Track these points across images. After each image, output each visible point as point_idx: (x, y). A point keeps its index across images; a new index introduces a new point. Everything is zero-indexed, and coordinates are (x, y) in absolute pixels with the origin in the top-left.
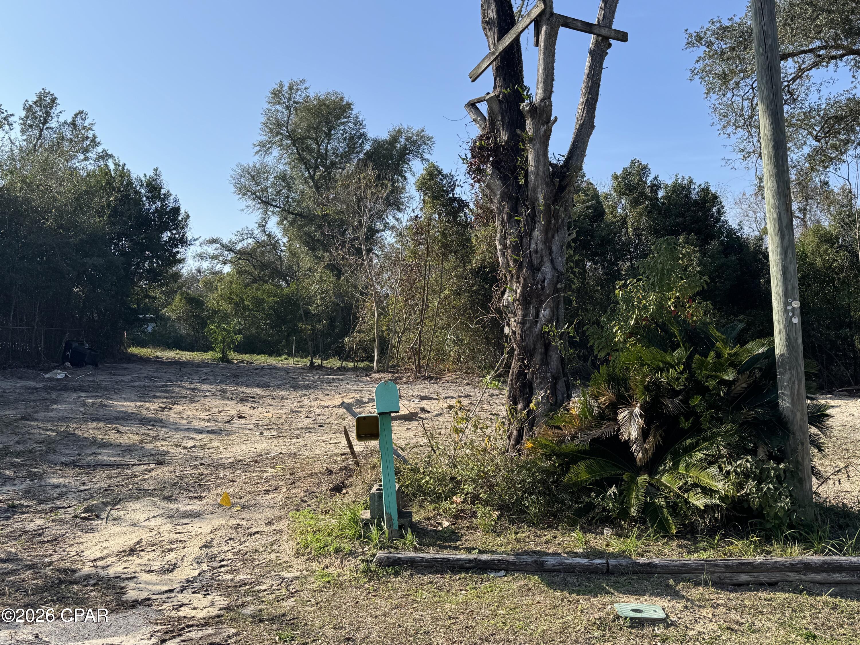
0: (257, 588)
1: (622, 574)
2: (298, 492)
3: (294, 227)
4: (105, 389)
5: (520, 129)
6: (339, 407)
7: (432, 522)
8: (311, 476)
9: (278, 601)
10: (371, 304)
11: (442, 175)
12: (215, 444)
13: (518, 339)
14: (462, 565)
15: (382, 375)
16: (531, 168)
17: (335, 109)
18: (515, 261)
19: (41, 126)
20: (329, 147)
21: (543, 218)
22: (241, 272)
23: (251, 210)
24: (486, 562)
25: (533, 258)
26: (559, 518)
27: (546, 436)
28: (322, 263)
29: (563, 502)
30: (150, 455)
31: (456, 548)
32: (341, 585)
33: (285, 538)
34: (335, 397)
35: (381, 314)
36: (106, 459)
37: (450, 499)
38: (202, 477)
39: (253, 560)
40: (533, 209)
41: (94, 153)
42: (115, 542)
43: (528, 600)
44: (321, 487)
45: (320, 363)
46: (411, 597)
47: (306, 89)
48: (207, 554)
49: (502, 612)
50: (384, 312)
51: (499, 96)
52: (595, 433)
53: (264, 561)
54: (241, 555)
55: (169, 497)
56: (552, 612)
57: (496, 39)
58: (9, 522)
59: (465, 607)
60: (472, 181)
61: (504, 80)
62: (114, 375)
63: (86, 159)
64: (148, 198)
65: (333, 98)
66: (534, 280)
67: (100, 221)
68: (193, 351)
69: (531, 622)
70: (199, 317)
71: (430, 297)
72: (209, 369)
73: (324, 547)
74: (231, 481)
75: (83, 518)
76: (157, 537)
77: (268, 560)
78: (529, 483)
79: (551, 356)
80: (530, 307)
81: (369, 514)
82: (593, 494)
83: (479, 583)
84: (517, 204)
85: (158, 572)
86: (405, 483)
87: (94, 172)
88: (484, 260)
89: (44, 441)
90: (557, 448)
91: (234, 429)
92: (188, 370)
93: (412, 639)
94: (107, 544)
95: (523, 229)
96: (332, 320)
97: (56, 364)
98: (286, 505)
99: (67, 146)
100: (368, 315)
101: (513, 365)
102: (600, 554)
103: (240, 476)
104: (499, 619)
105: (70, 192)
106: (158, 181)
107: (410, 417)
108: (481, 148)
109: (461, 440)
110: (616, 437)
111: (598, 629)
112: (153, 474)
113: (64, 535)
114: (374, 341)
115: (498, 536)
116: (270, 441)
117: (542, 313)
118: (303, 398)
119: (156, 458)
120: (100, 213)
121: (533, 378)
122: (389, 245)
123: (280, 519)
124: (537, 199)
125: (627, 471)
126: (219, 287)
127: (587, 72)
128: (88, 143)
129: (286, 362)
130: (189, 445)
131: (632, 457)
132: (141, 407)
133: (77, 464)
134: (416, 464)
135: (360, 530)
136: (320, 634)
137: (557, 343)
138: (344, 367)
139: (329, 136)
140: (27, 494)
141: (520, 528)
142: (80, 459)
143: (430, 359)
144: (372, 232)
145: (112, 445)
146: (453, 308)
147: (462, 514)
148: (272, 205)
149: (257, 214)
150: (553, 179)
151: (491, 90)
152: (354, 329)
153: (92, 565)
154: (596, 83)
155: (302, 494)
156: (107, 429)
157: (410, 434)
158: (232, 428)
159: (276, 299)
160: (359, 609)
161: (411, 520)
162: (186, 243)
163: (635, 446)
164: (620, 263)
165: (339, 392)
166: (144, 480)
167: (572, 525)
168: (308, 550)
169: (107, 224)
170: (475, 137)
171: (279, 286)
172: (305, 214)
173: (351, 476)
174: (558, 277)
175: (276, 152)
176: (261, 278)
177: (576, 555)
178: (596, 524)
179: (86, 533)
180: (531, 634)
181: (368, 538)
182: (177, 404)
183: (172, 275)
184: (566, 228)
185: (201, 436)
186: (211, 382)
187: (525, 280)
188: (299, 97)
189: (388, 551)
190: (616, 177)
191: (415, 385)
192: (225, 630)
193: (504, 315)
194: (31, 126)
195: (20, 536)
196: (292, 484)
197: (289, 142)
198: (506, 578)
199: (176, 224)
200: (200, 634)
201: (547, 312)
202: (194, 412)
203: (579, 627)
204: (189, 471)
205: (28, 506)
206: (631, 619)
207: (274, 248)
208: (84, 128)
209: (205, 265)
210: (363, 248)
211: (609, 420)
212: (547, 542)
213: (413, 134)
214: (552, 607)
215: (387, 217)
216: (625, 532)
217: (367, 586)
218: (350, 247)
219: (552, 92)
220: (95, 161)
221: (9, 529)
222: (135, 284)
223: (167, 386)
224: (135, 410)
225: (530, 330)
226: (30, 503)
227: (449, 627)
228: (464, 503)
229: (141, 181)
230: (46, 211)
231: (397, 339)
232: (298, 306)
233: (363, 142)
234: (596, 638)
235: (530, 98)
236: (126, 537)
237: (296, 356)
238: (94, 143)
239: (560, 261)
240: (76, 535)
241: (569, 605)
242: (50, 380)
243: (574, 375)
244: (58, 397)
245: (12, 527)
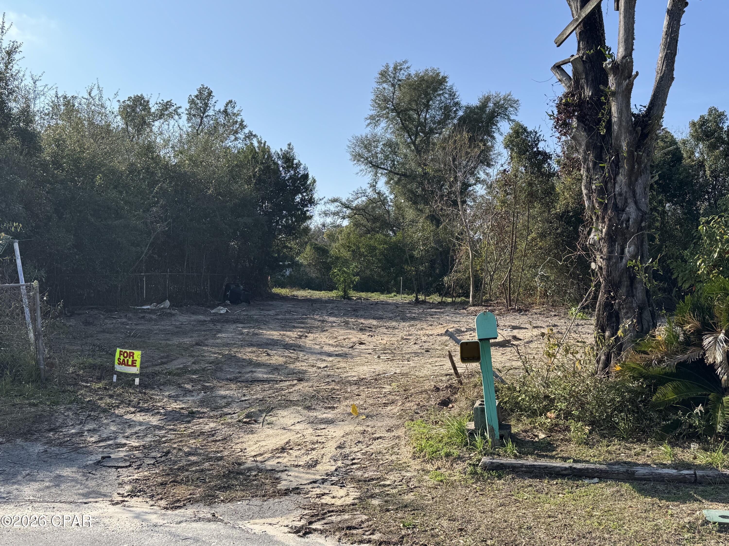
0: (382, 483)
1: (709, 484)
2: (411, 405)
3: (399, 186)
4: (257, 321)
5: (603, 85)
6: (441, 335)
7: (529, 434)
8: (421, 392)
9: (400, 495)
10: (466, 248)
11: (527, 133)
12: (342, 365)
13: (604, 273)
14: (559, 471)
15: (477, 308)
16: (614, 119)
17: (432, 83)
18: (600, 203)
19: (202, 115)
20: (428, 116)
21: (627, 164)
22: (357, 225)
23: (364, 173)
24: (580, 470)
25: (617, 200)
26: (647, 433)
27: (634, 360)
28: (424, 215)
29: (651, 420)
30: (293, 373)
31: (552, 457)
32: (452, 484)
33: (403, 443)
34: (438, 327)
35: (475, 255)
36: (260, 376)
37: (545, 415)
38: (334, 391)
39: (378, 460)
40: (617, 156)
41: (243, 134)
42: (270, 442)
43: (622, 505)
44: (430, 402)
45: (424, 299)
46: (513, 497)
47: (408, 68)
48: (341, 453)
49: (597, 514)
50: (477, 254)
51: (582, 57)
52: (681, 357)
53: (387, 461)
54: (368, 456)
55: (310, 407)
56: (643, 515)
57: (579, 7)
58: (190, 425)
59: (562, 508)
60: (558, 135)
61: (587, 42)
62: (262, 310)
63: (236, 139)
64: (284, 168)
65: (431, 74)
66: (619, 220)
67: (249, 188)
68: (321, 290)
69: (624, 523)
70: (325, 263)
71: (518, 239)
72: (335, 305)
73: (436, 452)
74: (357, 395)
75: (245, 422)
76: (301, 438)
77: (390, 460)
78: (618, 402)
79: (636, 288)
80: (615, 244)
81: (473, 425)
82: (680, 413)
83: (575, 488)
84: (601, 152)
85: (303, 467)
86: (503, 399)
87: (243, 149)
88: (568, 206)
89: (213, 362)
90: (644, 371)
91: (356, 354)
92: (318, 305)
93: (516, 533)
94: (263, 443)
95: (607, 174)
96: (432, 262)
97: (219, 302)
98: (403, 416)
99: (221, 130)
100: (464, 257)
101: (600, 297)
102: (688, 466)
103: (364, 391)
104: (595, 519)
105: (225, 166)
106: (292, 154)
107: (504, 344)
108: (567, 104)
109: (552, 363)
110: (702, 360)
111: (688, 532)
112: (296, 388)
113: (231, 435)
114: (470, 279)
115: (590, 448)
116: (387, 363)
117: (627, 250)
118: (411, 328)
119: (298, 376)
120: (248, 182)
121: (619, 309)
122: (481, 196)
123: (398, 427)
124: (620, 147)
125: (713, 392)
126: (340, 238)
127: (665, 30)
128: (238, 126)
129: (395, 298)
130: (322, 366)
131: (717, 379)
132: (284, 335)
133: (239, 380)
134: (512, 384)
135: (466, 438)
136: (437, 524)
137: (642, 277)
138: (444, 302)
139: (427, 106)
140: (203, 403)
141: (611, 441)
142: (240, 376)
143: (519, 294)
144: (466, 186)
145: (264, 365)
146: (539, 248)
147: (556, 428)
148: (380, 168)
149: (369, 176)
150: (635, 127)
151: (575, 52)
152: (451, 269)
153: (253, 459)
154: (674, 39)
155: (415, 407)
156: (259, 352)
157: (505, 358)
158: (355, 353)
159: (385, 246)
160: (469, 505)
161: (510, 432)
162: (313, 202)
163: (720, 369)
164: (699, 203)
165: (441, 322)
166: (290, 393)
167: (660, 440)
168: (422, 454)
169: (254, 190)
170: (561, 95)
171: (387, 236)
172: (408, 174)
173: (455, 393)
174: (642, 216)
175: (383, 124)
176: (373, 229)
177: (665, 466)
178: (683, 439)
179: (248, 434)
180: (625, 534)
181: (474, 445)
182: (311, 333)
183: (304, 229)
184: (648, 172)
185: (331, 359)
186: (336, 315)
187: (610, 220)
188: (402, 75)
189: (491, 457)
190: (693, 124)
191: (507, 316)
192: (359, 516)
193: (590, 252)
194: (194, 115)
195: (199, 436)
196: (406, 398)
197: (394, 114)
198: (600, 484)
199: (305, 188)
200: (339, 518)
201: (632, 248)
202: (324, 339)
203: (670, 530)
204: (323, 386)
205: (204, 413)
206: (720, 524)
207: (383, 204)
208: (234, 114)
209: (329, 220)
210: (459, 200)
211: (695, 345)
212: (637, 454)
213: (500, 99)
214: (644, 511)
215: (478, 172)
216: (712, 446)
217: (474, 486)
218: (447, 200)
219: (633, 49)
220: (243, 141)
221: (190, 431)
222: (275, 237)
223: (302, 318)
224: (279, 338)
225: (616, 266)
226: (205, 410)
227: (549, 524)
228: (558, 418)
229: (279, 154)
230: (208, 182)
231: (489, 277)
232: (404, 252)
233: (457, 110)
234: (686, 540)
235: (612, 56)
236: (278, 438)
237: (403, 293)
238: (242, 126)
239: (644, 202)
240: (240, 436)
241: (660, 510)
242: (215, 314)
243: (659, 305)
244: (222, 327)
245: (192, 429)
